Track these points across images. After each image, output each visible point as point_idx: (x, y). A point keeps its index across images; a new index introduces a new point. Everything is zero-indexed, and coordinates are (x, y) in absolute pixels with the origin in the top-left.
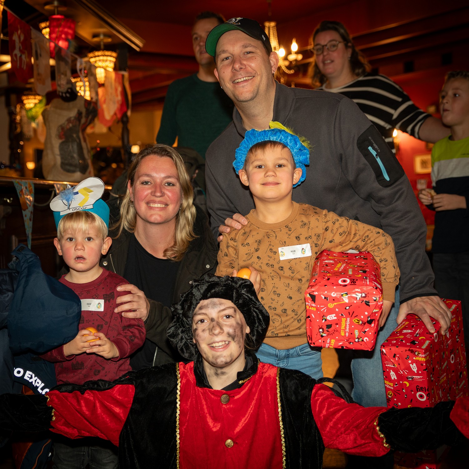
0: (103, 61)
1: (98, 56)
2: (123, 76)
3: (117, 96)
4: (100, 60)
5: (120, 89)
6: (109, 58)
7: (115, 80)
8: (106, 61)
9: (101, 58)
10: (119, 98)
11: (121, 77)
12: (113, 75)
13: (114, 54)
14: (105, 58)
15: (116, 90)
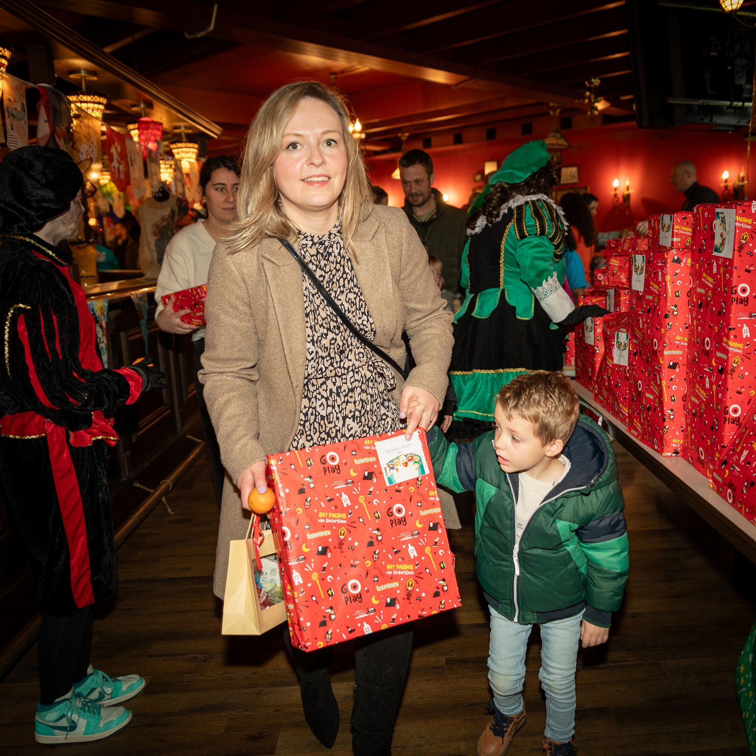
0: (186, 152)
1: (181, 148)
4: (182, 151)
6: (191, 150)
8: (189, 152)
9: (184, 149)
12: (196, 166)
13: (196, 146)
14: (187, 149)
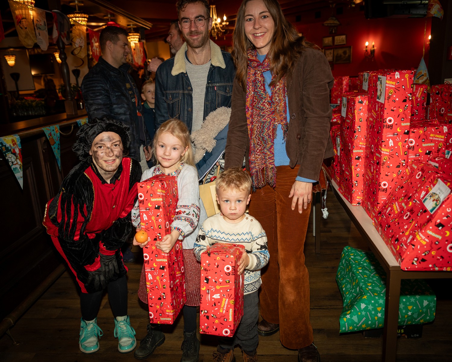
1: (131, 36)
2: (143, 43)
3: (141, 54)
4: (132, 38)
5: (142, 50)
6: (136, 36)
7: (140, 47)
8: (135, 38)
9: (132, 36)
10: (142, 54)
11: (142, 44)
12: (139, 45)
13: (138, 34)
14: (134, 36)
15: (141, 51)
